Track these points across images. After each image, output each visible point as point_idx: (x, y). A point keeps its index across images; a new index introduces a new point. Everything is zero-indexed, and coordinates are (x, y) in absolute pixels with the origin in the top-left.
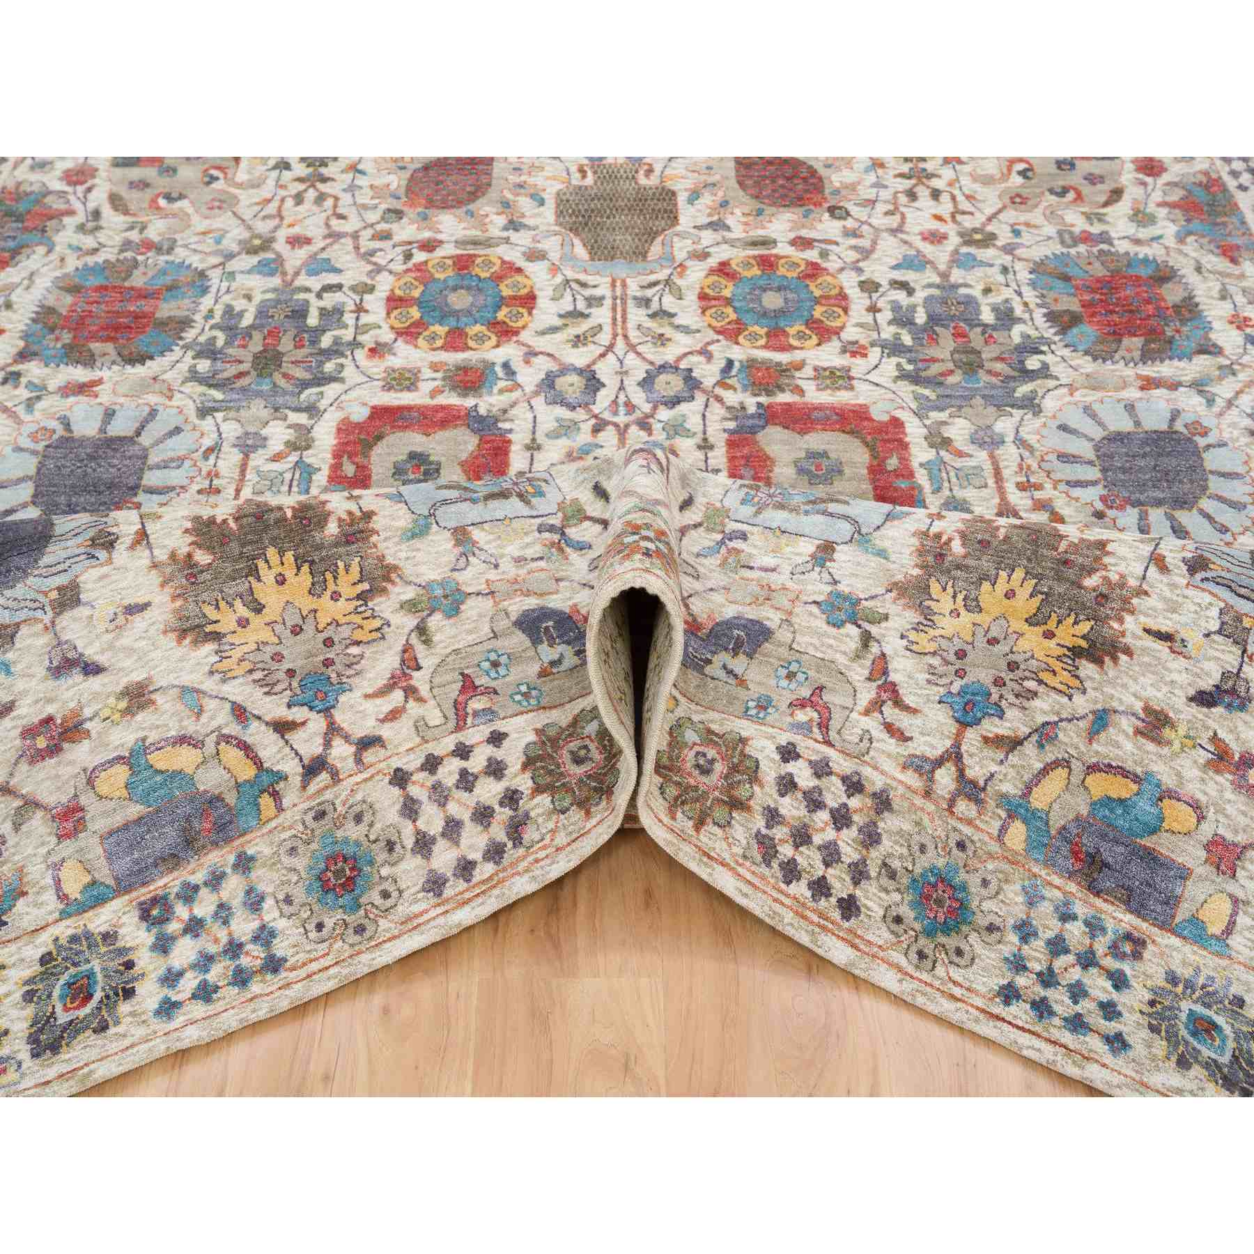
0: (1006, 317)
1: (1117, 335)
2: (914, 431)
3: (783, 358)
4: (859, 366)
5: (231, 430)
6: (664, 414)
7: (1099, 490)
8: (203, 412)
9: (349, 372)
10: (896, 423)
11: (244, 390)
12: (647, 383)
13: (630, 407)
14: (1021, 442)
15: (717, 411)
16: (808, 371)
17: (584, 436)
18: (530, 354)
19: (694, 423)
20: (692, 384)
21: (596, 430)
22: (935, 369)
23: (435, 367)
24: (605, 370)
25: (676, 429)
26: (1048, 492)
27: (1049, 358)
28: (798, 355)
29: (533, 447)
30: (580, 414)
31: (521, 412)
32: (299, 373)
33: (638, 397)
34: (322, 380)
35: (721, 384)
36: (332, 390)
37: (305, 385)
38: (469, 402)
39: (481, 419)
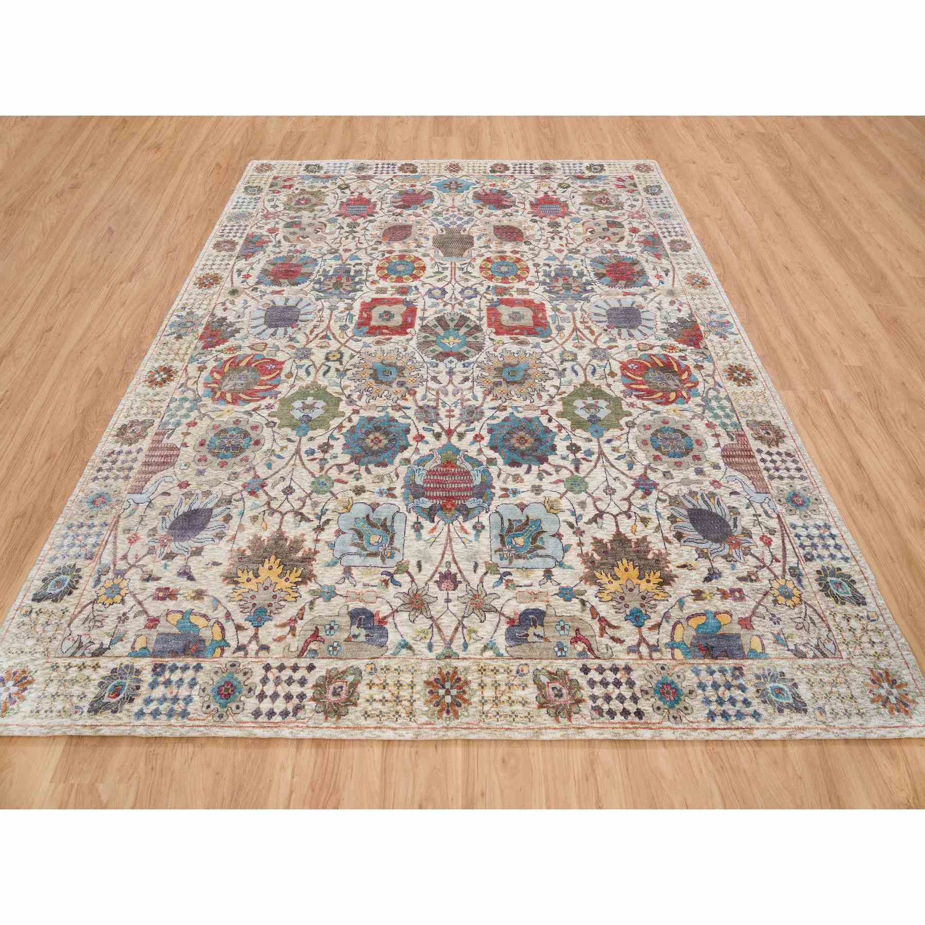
0: (581, 274)
1: (617, 280)
2: (548, 307)
3: (506, 285)
4: (531, 288)
5: (327, 304)
6: (467, 301)
7: (607, 323)
8: (317, 299)
9: (364, 289)
10: (543, 304)
11: (331, 293)
12: (462, 292)
13: (456, 299)
14: (582, 310)
15: (484, 301)
16: (515, 289)
17: (441, 307)
18: (424, 284)
19: (476, 304)
20: (476, 293)
21: (445, 305)
22: (556, 289)
23: (392, 287)
24: (448, 289)
25: (471, 305)
26: (590, 324)
27: (594, 287)
28: (511, 285)
29: (424, 310)
30: (440, 301)
31: (420, 300)
32: (348, 288)
33: (459, 296)
34: (355, 291)
35: (486, 293)
36: (359, 293)
37: (350, 292)
38: (404, 297)
39: (407, 302)
